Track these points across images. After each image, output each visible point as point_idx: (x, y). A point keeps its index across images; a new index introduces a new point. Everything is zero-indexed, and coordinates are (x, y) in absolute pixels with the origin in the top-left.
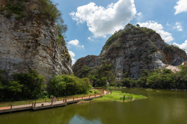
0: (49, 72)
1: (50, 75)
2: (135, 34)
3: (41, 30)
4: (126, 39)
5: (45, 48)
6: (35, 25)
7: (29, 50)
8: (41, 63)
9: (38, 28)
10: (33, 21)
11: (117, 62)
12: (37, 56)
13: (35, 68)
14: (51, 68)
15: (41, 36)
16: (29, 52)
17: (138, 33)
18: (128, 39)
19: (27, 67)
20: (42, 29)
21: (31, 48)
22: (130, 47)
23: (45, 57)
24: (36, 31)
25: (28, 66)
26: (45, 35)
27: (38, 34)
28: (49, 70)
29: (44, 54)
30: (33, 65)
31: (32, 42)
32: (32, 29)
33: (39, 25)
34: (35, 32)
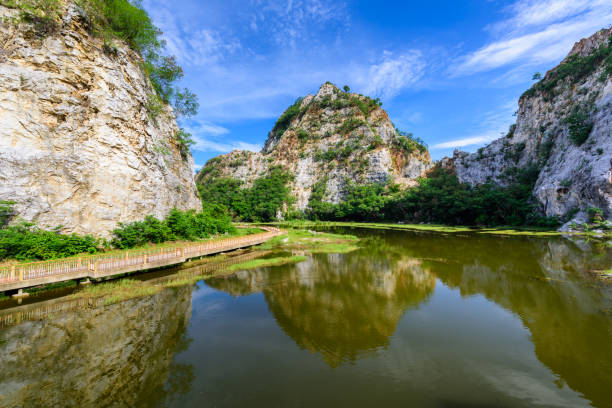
0: (131, 187)
1: (136, 194)
2: (340, 107)
3: (97, 69)
4: (320, 116)
5: (116, 122)
6: (75, 52)
7: (64, 124)
8: (104, 162)
9: (87, 61)
10: (68, 37)
11: (299, 168)
12: (91, 142)
13: (87, 176)
14: (136, 175)
15: (99, 88)
16: (64, 129)
17: (346, 106)
18: (325, 117)
19: (60, 171)
20: (100, 66)
21: (70, 119)
22: (328, 135)
23: (118, 147)
24: (81, 70)
25: (66, 171)
26: (112, 87)
27: (89, 79)
28: (132, 182)
29: (113, 138)
30: (79, 167)
31: (70, 103)
32: (65, 62)
33: (89, 55)
34: (78, 72)
